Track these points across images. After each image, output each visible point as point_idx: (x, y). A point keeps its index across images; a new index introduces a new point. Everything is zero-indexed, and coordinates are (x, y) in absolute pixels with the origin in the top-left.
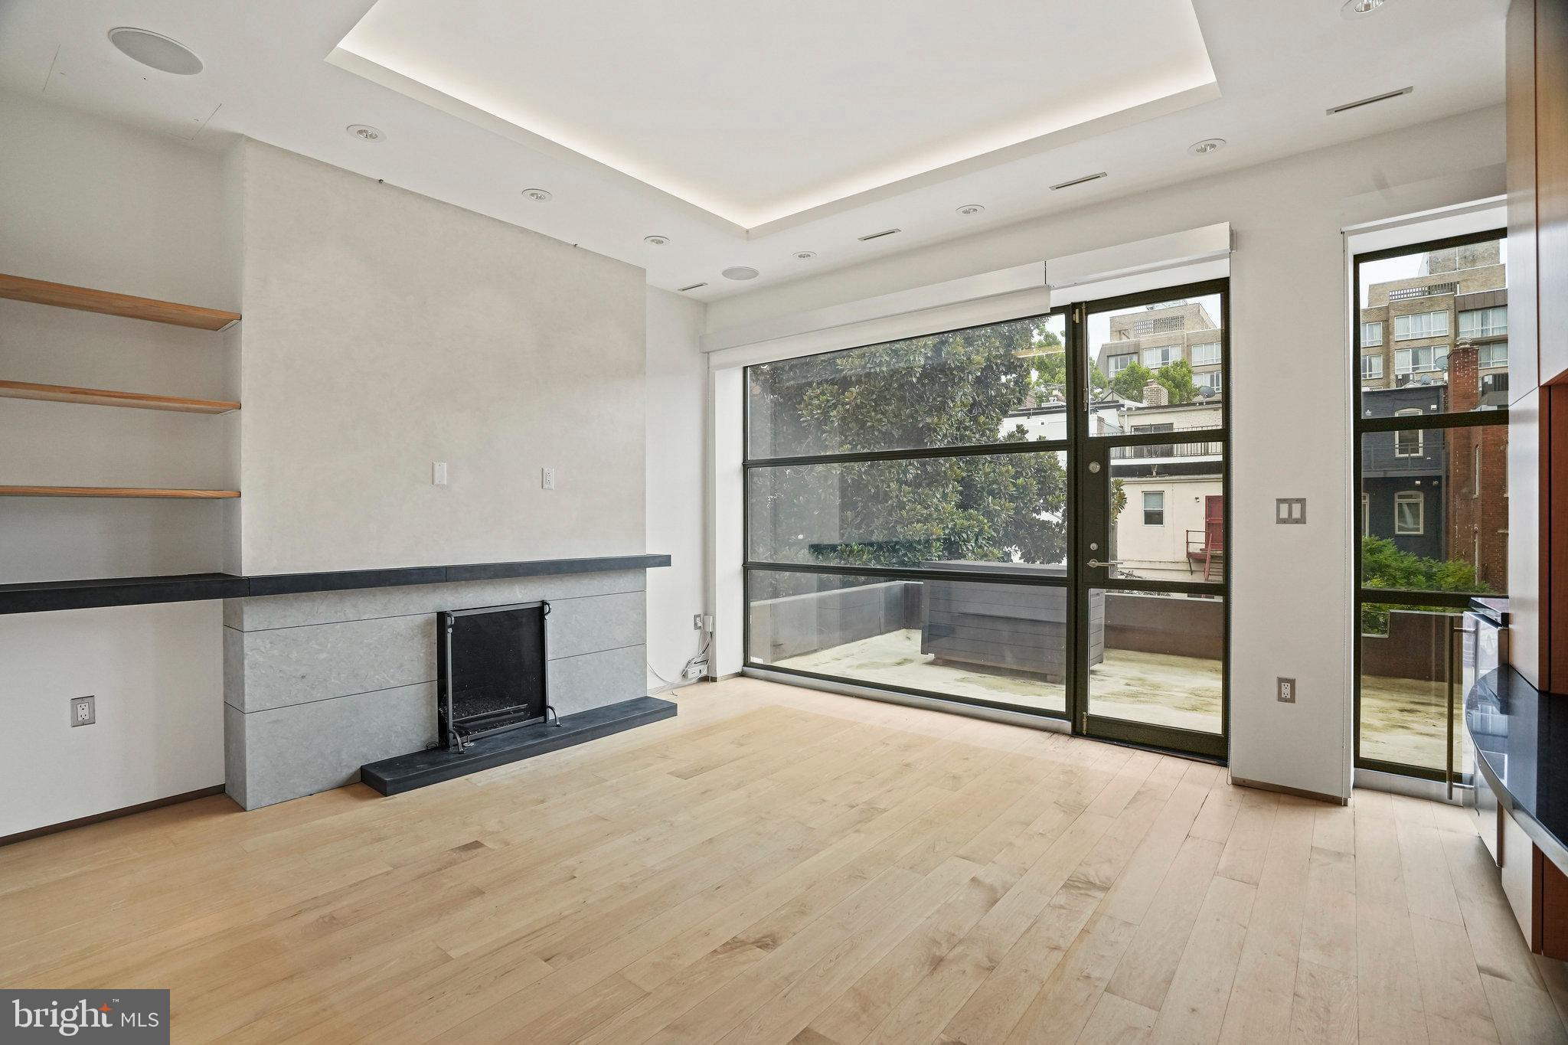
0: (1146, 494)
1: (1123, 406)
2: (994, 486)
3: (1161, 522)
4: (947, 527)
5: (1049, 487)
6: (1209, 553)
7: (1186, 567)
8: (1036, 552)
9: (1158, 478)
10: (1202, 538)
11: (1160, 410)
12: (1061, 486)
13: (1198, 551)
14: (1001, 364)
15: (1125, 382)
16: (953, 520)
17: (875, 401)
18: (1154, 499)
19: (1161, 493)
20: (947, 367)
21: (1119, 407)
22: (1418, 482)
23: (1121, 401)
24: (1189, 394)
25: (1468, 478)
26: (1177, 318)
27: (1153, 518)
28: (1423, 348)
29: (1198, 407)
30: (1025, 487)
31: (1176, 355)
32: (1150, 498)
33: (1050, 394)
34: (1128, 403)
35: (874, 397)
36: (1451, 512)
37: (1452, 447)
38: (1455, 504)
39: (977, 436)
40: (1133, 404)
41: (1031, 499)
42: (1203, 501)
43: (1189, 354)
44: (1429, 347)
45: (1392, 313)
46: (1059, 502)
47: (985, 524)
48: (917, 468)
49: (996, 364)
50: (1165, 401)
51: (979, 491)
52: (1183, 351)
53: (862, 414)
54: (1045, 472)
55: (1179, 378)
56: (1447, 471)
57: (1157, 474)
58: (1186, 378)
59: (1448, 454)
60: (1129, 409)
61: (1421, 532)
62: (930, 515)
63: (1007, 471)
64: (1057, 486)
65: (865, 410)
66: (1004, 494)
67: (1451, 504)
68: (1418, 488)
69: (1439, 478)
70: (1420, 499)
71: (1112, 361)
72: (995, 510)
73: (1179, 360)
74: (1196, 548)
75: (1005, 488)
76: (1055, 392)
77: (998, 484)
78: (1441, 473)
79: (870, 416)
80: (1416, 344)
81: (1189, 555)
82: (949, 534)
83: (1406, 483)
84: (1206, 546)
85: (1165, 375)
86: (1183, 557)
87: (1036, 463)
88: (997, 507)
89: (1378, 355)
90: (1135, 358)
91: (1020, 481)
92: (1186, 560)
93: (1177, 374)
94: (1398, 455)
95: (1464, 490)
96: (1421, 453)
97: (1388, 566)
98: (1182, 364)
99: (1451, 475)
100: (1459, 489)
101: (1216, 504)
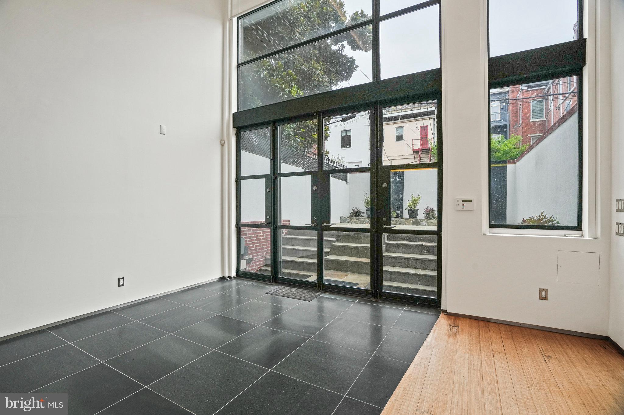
0: (396, 128)
6: (421, 149)
7: (414, 155)
9: (401, 121)
10: (418, 142)
19: (402, 127)
22: (499, 130)
25: (516, 122)
27: (400, 138)
32: (398, 129)
42: (419, 128)
56: (510, 121)
57: (401, 119)
68: (499, 133)
74: (417, 147)
78: (507, 123)
81: (414, 151)
84: (420, 145)
86: (411, 152)
92: (413, 153)
96: (500, 119)
99: (511, 123)
100: (513, 126)
101: (424, 129)
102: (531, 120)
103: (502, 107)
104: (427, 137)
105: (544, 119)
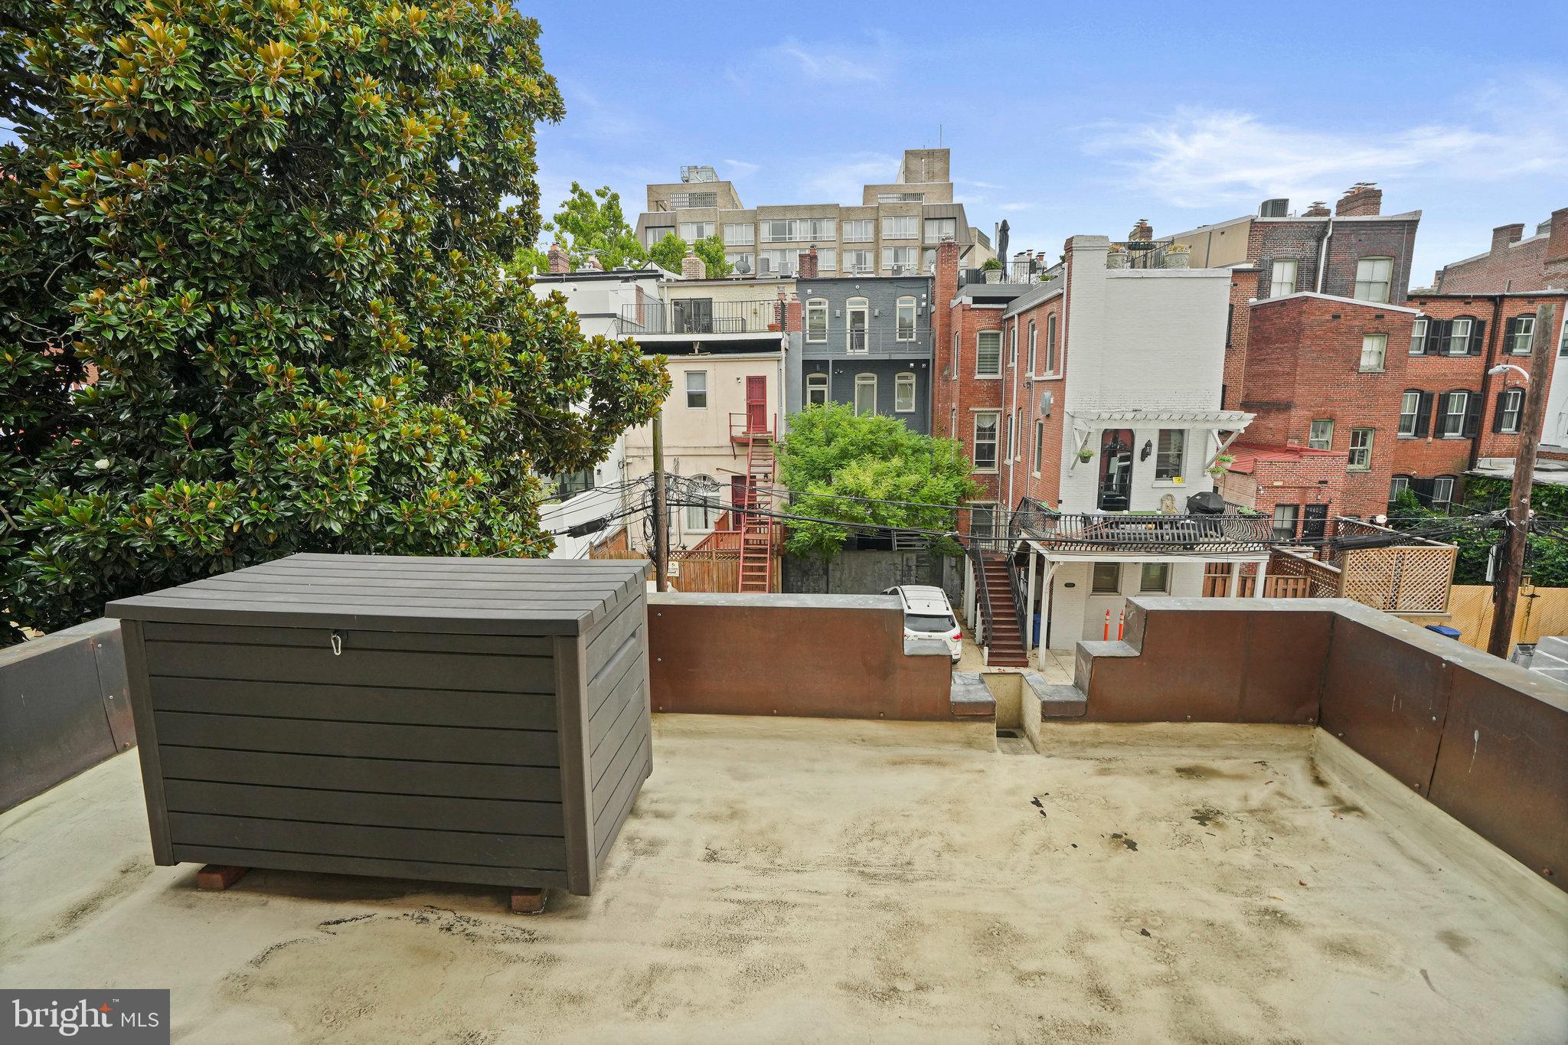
0: (689, 373)
1: (662, 276)
2: (480, 364)
3: (704, 405)
4: (383, 437)
5: (568, 367)
6: (751, 436)
7: (730, 451)
8: (556, 460)
9: (700, 357)
10: (743, 420)
11: (699, 283)
12: (585, 365)
13: (740, 435)
14: (482, 164)
15: (661, 254)
16: (392, 425)
17: (208, 190)
18: (697, 379)
19: (703, 373)
20: (354, 133)
21: (658, 277)
22: (912, 365)
23: (661, 271)
24: (723, 271)
25: (947, 362)
26: (711, 194)
27: (696, 400)
28: (901, 247)
29: (734, 282)
30: (529, 366)
31: (709, 231)
32: (692, 377)
33: (585, 260)
34: (667, 274)
35: (206, 181)
36: (936, 391)
37: (937, 333)
38: (937, 385)
39: (452, 283)
40: (674, 276)
41: (540, 384)
42: (744, 381)
43: (722, 233)
44: (905, 247)
45: (881, 213)
46: (583, 388)
47: (462, 427)
48: (322, 331)
49: (473, 163)
50: (703, 276)
51: (455, 373)
52: (716, 229)
53: (178, 216)
54: (560, 342)
55: (713, 254)
56: (934, 354)
57: (699, 351)
58: (720, 253)
59: (934, 340)
60: (669, 280)
61: (913, 410)
62: (352, 417)
63: (500, 341)
64: (579, 364)
65: (184, 208)
66: (496, 377)
67: (936, 384)
68: (911, 370)
69: (927, 361)
70: (913, 380)
71: (650, 233)
72: (480, 404)
73: (712, 235)
74: (738, 432)
75: (497, 368)
76: (592, 258)
77: (485, 361)
78: (929, 356)
79: (196, 221)
80: (897, 244)
81: (733, 439)
82: (390, 450)
83: (902, 365)
84: (749, 427)
85: (700, 249)
86: (727, 441)
87: (547, 328)
88: (483, 399)
89: (870, 251)
90: (672, 232)
91: (523, 357)
92: (730, 444)
93: (712, 249)
94: (898, 340)
95: (946, 373)
96: (914, 339)
97: (902, 445)
98: (715, 240)
99: (937, 359)
100: (942, 371)
101: (756, 385)
102: (978, 377)
103: (919, 313)
104: (763, 408)
105: (999, 376)
